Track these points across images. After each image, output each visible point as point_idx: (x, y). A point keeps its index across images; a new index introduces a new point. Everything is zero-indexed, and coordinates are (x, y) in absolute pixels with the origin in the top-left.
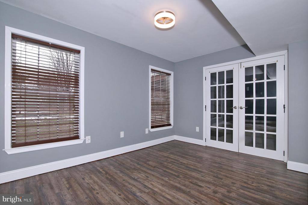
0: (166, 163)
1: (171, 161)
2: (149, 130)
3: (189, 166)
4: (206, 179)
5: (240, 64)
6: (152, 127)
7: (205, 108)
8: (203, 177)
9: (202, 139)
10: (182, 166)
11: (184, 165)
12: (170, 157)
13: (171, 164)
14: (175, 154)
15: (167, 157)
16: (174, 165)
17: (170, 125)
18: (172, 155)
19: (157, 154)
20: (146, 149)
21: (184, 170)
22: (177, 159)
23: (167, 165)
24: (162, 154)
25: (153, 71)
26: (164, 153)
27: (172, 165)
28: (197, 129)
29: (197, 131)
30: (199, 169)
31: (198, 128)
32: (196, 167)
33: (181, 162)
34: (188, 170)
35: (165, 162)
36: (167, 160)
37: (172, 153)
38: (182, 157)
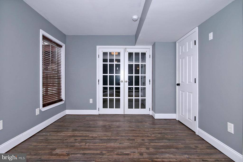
0: (77, 144)
1: (80, 139)
2: (40, 110)
3: (102, 138)
4: (124, 145)
5: (125, 49)
6: (44, 106)
7: (98, 82)
8: (121, 144)
9: (96, 109)
10: (96, 140)
11: (97, 138)
12: (75, 135)
13: (84, 142)
14: (79, 130)
15: (73, 136)
16: (88, 142)
17: (61, 100)
18: (76, 132)
19: (57, 136)
20: (37, 134)
21: (101, 145)
22: (84, 135)
23: (81, 146)
24: (64, 135)
25: (44, 38)
26: (65, 133)
27: (86, 144)
28: (91, 101)
29: (90, 102)
30: (112, 138)
31: (92, 99)
32: (108, 136)
33: (92, 137)
34: (105, 142)
35: (75, 142)
36: (75, 140)
37: (74, 130)
38: (88, 131)
